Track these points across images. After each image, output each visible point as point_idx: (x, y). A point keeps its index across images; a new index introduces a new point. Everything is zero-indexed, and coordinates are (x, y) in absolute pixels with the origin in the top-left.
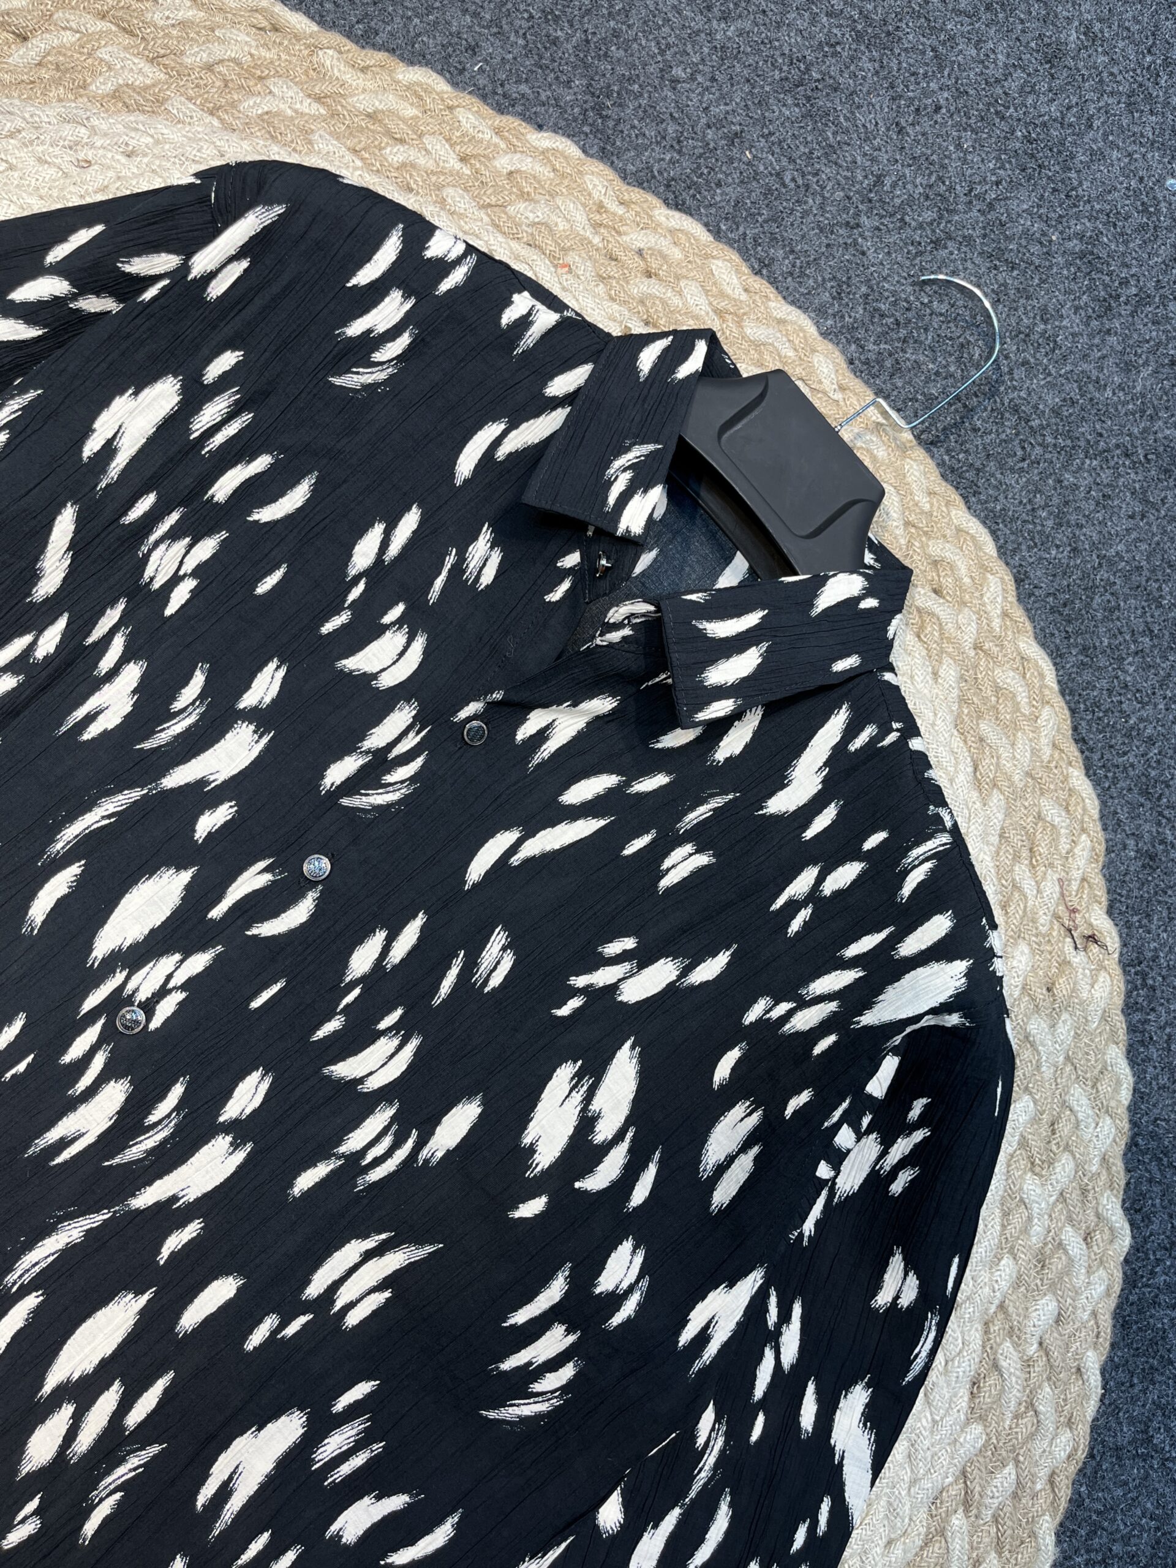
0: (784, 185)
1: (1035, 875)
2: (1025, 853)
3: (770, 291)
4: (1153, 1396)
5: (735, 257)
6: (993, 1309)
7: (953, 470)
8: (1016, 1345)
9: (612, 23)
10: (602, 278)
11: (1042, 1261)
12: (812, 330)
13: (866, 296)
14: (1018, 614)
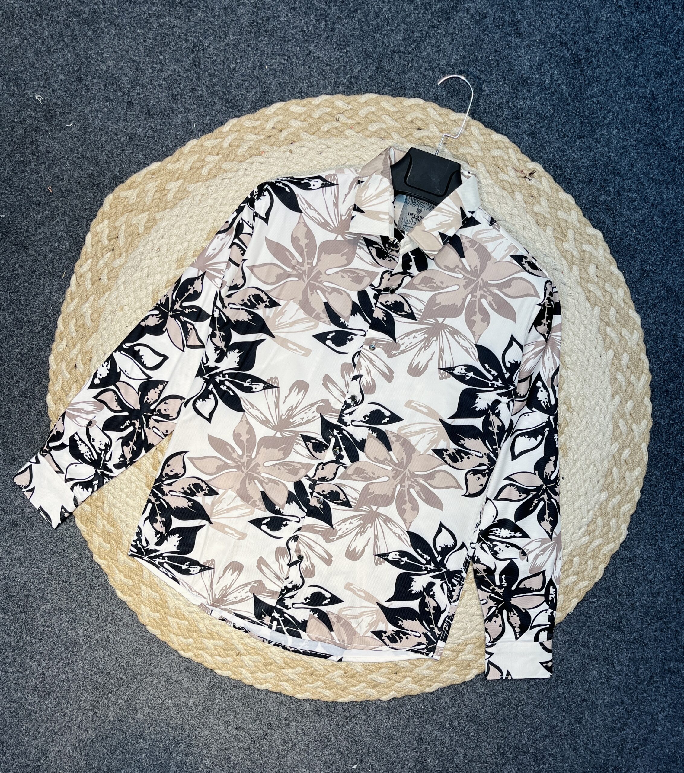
0: (284, 64)
1: (505, 173)
2: (498, 170)
3: (309, 99)
4: (638, 261)
5: (293, 101)
6: (579, 280)
7: (394, 90)
8: (591, 283)
9: (207, 73)
10: (272, 145)
11: (583, 259)
12: (328, 97)
13: (331, 69)
14: (444, 111)
